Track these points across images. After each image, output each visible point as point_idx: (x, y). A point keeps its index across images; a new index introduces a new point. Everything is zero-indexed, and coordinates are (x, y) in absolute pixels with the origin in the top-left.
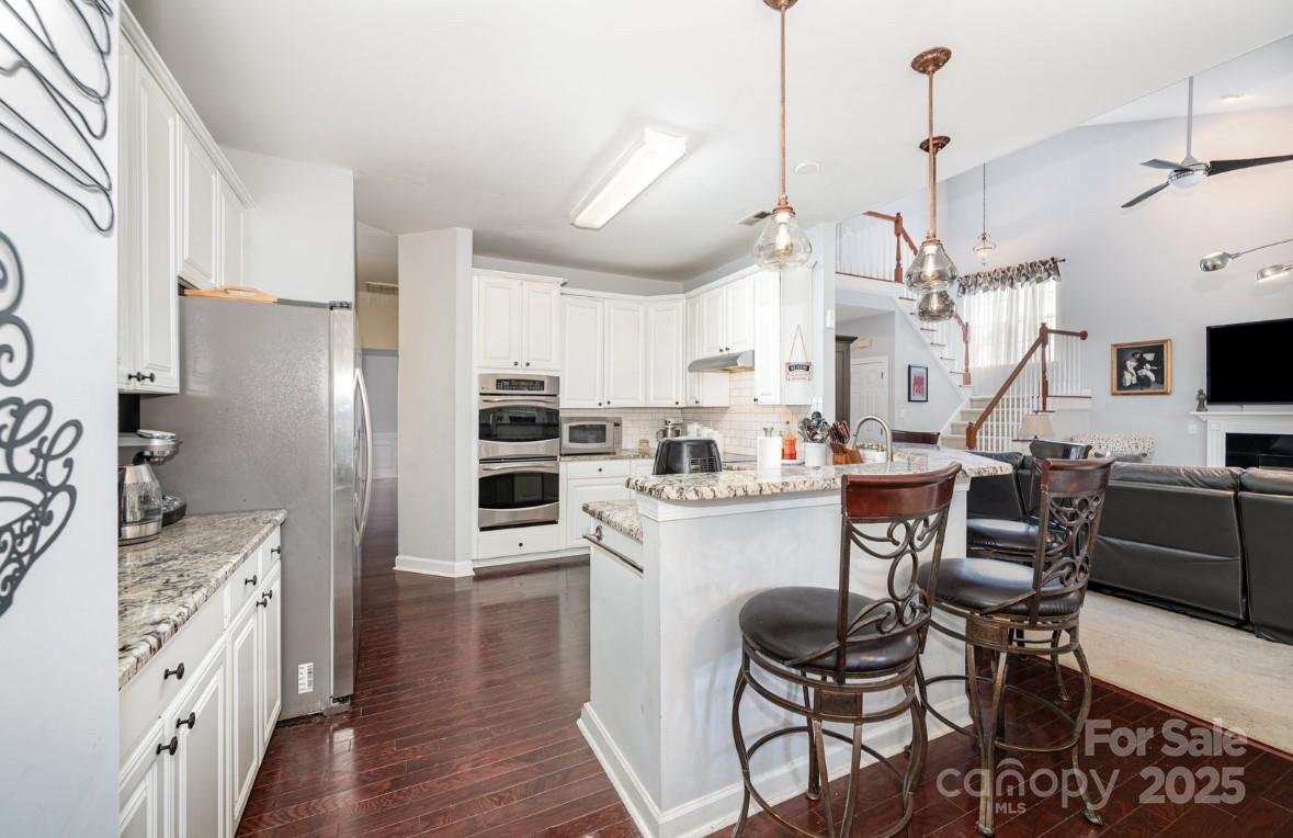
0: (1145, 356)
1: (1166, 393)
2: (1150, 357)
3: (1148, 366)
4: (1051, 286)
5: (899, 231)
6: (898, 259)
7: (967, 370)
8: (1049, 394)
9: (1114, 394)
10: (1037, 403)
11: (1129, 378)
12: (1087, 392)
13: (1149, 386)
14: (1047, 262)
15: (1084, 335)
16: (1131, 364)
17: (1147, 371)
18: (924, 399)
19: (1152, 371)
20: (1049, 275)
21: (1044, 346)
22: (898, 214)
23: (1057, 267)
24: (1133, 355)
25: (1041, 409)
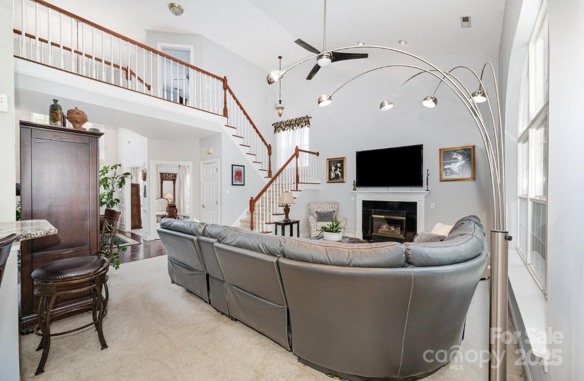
0: (338, 164)
1: (344, 182)
2: (339, 165)
3: (338, 169)
4: (306, 129)
5: (226, 87)
6: (225, 103)
7: (270, 169)
8: (300, 181)
9: (328, 182)
10: (294, 187)
11: (333, 175)
12: (319, 182)
13: (339, 179)
14: (305, 117)
15: (318, 154)
16: (333, 168)
17: (338, 172)
18: (243, 183)
19: (340, 171)
20: (306, 124)
21: (297, 157)
22: (225, 77)
23: (308, 120)
24: (334, 164)
25: (295, 189)
